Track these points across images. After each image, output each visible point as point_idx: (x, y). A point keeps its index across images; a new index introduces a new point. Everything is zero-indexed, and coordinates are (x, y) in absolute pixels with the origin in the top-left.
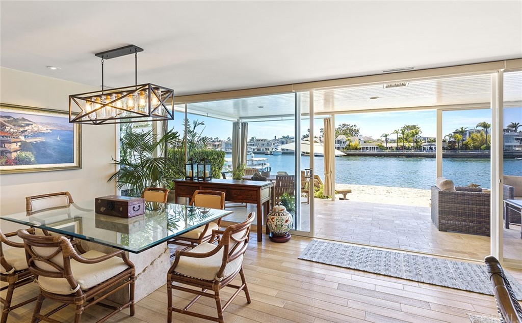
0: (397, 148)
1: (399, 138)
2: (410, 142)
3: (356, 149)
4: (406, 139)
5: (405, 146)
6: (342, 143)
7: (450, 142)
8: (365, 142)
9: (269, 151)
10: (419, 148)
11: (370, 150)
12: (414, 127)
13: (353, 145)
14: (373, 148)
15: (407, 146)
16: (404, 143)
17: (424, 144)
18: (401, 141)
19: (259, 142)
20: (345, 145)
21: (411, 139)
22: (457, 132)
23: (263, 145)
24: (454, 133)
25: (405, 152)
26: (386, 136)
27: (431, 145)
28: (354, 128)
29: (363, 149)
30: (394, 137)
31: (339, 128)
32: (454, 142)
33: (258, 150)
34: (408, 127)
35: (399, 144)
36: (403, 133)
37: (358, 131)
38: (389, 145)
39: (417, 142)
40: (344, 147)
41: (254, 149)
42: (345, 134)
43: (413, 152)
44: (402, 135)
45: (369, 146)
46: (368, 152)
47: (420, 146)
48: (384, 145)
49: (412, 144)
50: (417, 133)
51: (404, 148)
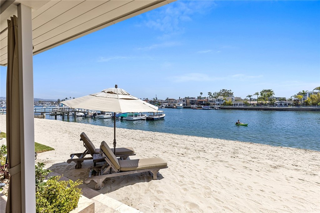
0: (257, 105)
1: (259, 98)
2: (266, 100)
3: (230, 105)
4: (264, 99)
5: (263, 103)
6: (221, 101)
7: (295, 100)
8: (236, 101)
9: (175, 106)
10: (272, 104)
11: (239, 106)
12: (269, 91)
13: (228, 102)
14: (241, 105)
15: (264, 103)
16: (262, 101)
17: (276, 101)
18: (260, 100)
19: (170, 101)
20: (223, 102)
21: (267, 98)
22: (300, 94)
23: (172, 102)
24: (298, 94)
25: (263, 107)
26: (250, 96)
27: (281, 102)
28: (230, 92)
29: (234, 105)
30: (256, 97)
31: (220, 92)
32: (298, 100)
33: (169, 105)
34: (265, 91)
35: (258, 102)
36: (262, 95)
37: (232, 94)
38: (252, 102)
39: (271, 100)
40: (222, 103)
41: (166, 105)
42: (224, 95)
43: (268, 107)
44: (261, 96)
45: (238, 103)
46: (237, 107)
47: (273, 103)
48: (249, 102)
49: (268, 102)
50: (271, 95)
51: (262, 104)
